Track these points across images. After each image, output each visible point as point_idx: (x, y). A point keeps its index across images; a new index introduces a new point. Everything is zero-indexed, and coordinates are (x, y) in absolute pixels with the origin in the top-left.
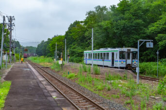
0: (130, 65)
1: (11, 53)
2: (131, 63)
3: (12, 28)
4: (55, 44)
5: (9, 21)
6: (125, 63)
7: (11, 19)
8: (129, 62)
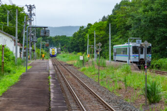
0: (143, 59)
1: (31, 48)
2: (144, 58)
3: (32, 19)
4: (93, 34)
5: (29, 11)
6: (138, 57)
7: (31, 8)
8: (142, 56)
